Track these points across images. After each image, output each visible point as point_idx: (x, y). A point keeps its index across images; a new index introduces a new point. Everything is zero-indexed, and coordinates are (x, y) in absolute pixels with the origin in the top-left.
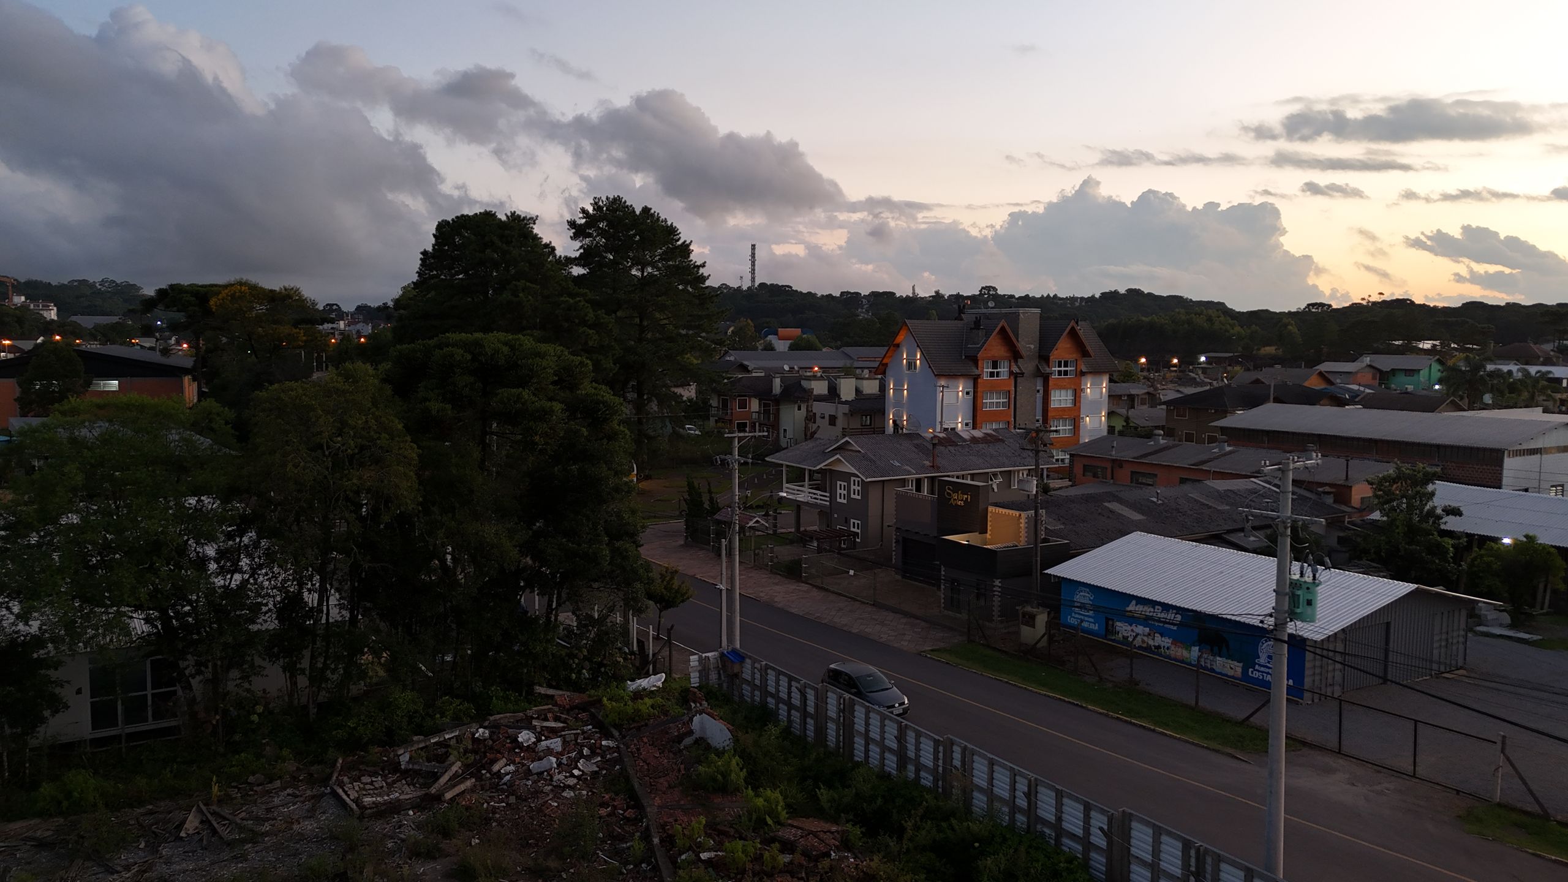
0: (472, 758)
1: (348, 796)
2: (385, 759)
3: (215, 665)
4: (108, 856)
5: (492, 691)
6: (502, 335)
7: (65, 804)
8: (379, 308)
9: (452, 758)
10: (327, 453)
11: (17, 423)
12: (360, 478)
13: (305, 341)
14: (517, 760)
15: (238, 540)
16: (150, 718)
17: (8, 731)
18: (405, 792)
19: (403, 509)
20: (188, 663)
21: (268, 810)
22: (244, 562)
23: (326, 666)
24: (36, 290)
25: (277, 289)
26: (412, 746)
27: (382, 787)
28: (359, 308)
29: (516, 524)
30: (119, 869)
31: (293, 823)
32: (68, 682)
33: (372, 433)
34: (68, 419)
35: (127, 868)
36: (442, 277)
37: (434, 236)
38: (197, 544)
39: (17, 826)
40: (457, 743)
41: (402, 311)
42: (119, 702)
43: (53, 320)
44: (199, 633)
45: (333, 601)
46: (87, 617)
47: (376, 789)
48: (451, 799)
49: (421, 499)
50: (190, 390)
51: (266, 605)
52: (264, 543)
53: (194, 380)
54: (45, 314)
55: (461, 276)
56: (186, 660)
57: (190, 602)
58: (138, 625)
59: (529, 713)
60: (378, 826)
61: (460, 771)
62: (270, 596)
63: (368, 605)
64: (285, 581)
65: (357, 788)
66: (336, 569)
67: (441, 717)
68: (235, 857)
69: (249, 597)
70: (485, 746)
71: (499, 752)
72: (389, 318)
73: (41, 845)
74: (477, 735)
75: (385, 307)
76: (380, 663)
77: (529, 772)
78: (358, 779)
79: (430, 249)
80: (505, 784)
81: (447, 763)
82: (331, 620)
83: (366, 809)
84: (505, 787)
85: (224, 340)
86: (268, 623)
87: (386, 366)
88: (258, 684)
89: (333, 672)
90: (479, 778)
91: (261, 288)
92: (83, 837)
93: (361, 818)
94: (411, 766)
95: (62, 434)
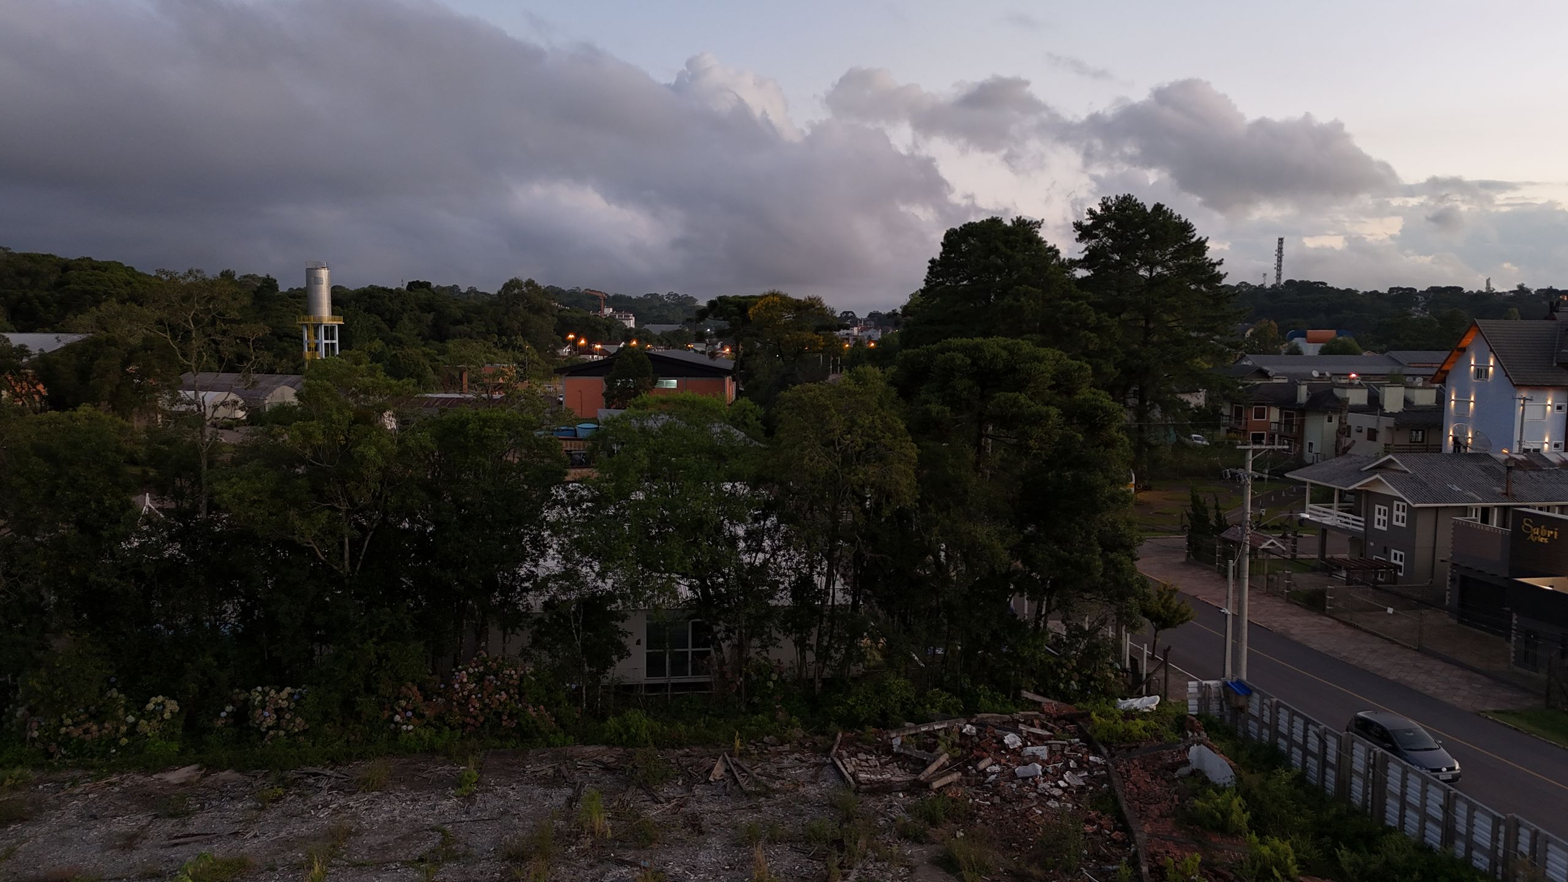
0: (959, 752)
1: (846, 769)
2: (879, 739)
3: (740, 633)
4: (654, 788)
5: (980, 690)
6: (1001, 340)
7: (625, 737)
8: (889, 315)
9: (940, 749)
10: (838, 449)
11: (603, 414)
12: (865, 474)
13: (824, 346)
14: (1003, 761)
15: (762, 523)
16: (690, 672)
17: (587, 669)
18: (895, 775)
19: (902, 505)
20: (720, 628)
21: (779, 770)
22: (767, 543)
23: (830, 646)
24: (621, 303)
25: (803, 299)
26: (904, 731)
27: (876, 766)
28: (871, 315)
29: (1008, 526)
30: (662, 800)
31: (799, 785)
32: (631, 633)
33: (878, 432)
34: (640, 411)
35: (668, 800)
36: (948, 284)
37: (942, 244)
38: (730, 523)
39: (590, 749)
40: (946, 735)
41: (909, 318)
42: (667, 656)
43: (631, 328)
44: (729, 603)
45: (838, 585)
46: (646, 580)
47: (871, 767)
48: (938, 789)
49: (919, 496)
50: (730, 388)
51: (783, 583)
52: (783, 527)
53: (733, 380)
54: (626, 323)
55: (965, 283)
56: (719, 625)
57: (723, 575)
58: (684, 591)
59: (1016, 716)
60: (871, 802)
61: (948, 763)
62: (786, 576)
63: (869, 592)
64: (799, 563)
65: (854, 763)
66: (841, 556)
67: (932, 708)
68: (751, 807)
69: (769, 576)
70: (972, 742)
71: (985, 751)
72: (897, 324)
73: (607, 769)
74: (964, 731)
75: (894, 314)
76: (877, 649)
77: (1013, 776)
78: (855, 755)
79: (937, 257)
80: (990, 783)
81: (935, 753)
82: (836, 603)
83: (862, 784)
84: (990, 786)
85: (758, 345)
86: (783, 600)
87: (892, 369)
88: (774, 654)
89: (837, 650)
90: (966, 773)
91: (789, 298)
92: (637, 768)
93: (857, 792)
94: (902, 751)
95: (635, 424)
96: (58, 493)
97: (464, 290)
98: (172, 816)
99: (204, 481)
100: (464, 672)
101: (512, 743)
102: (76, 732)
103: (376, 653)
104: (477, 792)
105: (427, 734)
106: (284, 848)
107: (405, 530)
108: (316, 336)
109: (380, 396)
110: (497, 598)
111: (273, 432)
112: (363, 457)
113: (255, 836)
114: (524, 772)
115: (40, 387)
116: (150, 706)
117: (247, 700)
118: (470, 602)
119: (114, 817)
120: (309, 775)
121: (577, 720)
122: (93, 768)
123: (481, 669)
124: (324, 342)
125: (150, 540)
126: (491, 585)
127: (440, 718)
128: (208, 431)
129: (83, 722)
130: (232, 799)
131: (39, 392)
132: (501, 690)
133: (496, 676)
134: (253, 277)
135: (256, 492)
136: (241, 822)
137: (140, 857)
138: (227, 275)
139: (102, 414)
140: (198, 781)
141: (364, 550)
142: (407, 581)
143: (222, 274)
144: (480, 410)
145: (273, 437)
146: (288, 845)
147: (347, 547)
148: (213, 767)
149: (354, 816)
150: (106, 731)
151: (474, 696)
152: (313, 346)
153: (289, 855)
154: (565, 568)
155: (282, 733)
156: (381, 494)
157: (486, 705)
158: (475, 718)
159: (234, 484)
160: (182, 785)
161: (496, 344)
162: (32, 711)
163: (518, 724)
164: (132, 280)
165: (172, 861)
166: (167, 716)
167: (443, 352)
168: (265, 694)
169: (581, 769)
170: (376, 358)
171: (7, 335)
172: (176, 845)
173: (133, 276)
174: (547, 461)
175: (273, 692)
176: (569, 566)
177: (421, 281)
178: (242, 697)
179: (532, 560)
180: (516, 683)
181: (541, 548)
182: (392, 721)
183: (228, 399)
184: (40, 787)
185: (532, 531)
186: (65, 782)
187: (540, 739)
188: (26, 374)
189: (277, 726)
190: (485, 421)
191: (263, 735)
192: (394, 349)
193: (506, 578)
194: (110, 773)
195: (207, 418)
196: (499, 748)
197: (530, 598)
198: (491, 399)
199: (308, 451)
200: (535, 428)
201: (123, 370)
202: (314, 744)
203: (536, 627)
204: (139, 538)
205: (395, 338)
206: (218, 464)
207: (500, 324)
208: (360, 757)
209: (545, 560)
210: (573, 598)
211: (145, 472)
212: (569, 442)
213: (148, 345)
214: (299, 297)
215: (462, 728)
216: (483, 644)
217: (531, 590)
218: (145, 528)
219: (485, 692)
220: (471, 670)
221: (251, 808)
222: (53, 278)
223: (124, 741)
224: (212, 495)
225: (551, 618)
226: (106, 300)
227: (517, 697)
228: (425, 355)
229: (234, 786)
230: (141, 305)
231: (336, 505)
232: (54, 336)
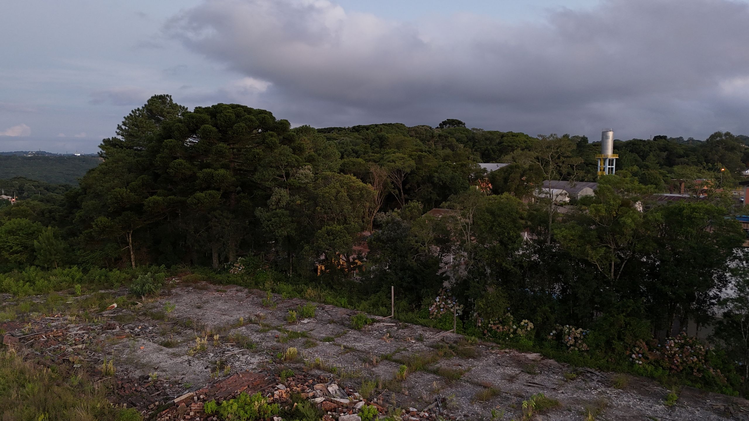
96: (494, 228)
97: (686, 139)
98: (528, 373)
99: (550, 229)
100: (672, 341)
101: (699, 385)
102: (494, 328)
103: (624, 321)
104: (676, 406)
105: (650, 368)
106: (576, 403)
107: (643, 262)
108: (604, 164)
109: (635, 193)
110: (694, 305)
111: (582, 208)
112: (624, 223)
113: (563, 393)
114: (706, 403)
115: (490, 185)
116: (522, 323)
117: (562, 330)
118: (678, 305)
119: (506, 366)
120: (588, 372)
121: (742, 383)
122: (499, 344)
123: (683, 341)
124: (608, 167)
125: (526, 251)
126: (691, 298)
127: (657, 361)
128: (553, 206)
129: (497, 324)
130: (553, 373)
131: (489, 187)
132: (694, 355)
133: (691, 347)
134: (577, 137)
135: (572, 235)
136: (557, 384)
137: (515, 386)
138: (566, 136)
139: (512, 196)
140: (540, 361)
141: (622, 269)
142: (643, 288)
143: (564, 136)
144: (692, 203)
145: (581, 210)
146: (577, 401)
147: (613, 267)
148: (546, 356)
149: (609, 398)
150: (505, 329)
151: (677, 355)
152: (602, 169)
153: (578, 407)
154: (739, 295)
155: (576, 349)
156: (632, 243)
157: (684, 361)
158: (677, 366)
159: (563, 231)
160: (533, 360)
161: (705, 167)
162: (479, 315)
163: (703, 376)
164: (527, 140)
165: (527, 392)
166: (529, 329)
167: (670, 172)
168: (570, 329)
169: (743, 412)
170: (635, 174)
171: (480, 164)
172: (530, 386)
173: (527, 139)
174: (731, 234)
175: (573, 329)
176: (742, 295)
177: (661, 135)
178: (560, 328)
179: (717, 288)
180: (704, 354)
181: (725, 283)
182: (631, 357)
183: (563, 192)
184: (481, 346)
185: (719, 272)
186: (489, 347)
187: (717, 388)
188: (485, 180)
189: (574, 345)
190: (694, 209)
191: (568, 348)
192: (644, 171)
193: (701, 295)
194: (506, 348)
195: (553, 200)
196: (691, 386)
197: (715, 309)
198: (698, 198)
199: (597, 218)
200: (725, 215)
201: (521, 179)
202: (591, 358)
203: (718, 325)
204: (522, 250)
205: (645, 165)
206: (556, 221)
207: (706, 157)
208: (614, 370)
209: (726, 289)
210: (743, 313)
211: (526, 223)
212: (746, 225)
213: (531, 168)
214: (598, 145)
215: (670, 370)
216: (684, 329)
217: (716, 304)
218: (525, 246)
219: (684, 354)
220: (676, 341)
221: (561, 379)
222: (498, 141)
223: (512, 336)
224: (553, 235)
225: (728, 322)
226: (516, 149)
227: (703, 361)
228: (661, 173)
229: (554, 367)
230: (530, 151)
231: (609, 245)
232: (496, 164)
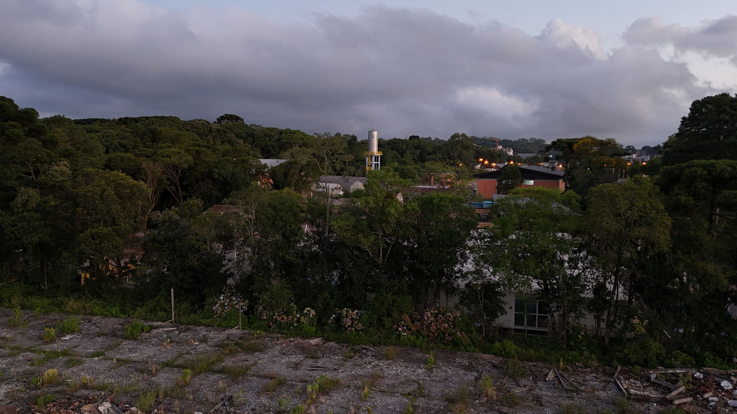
0: (691, 387)
1: (623, 386)
2: (643, 373)
3: (564, 309)
4: (518, 379)
5: (706, 354)
6: (727, 161)
7: (503, 352)
8: (655, 148)
9: (680, 383)
10: (623, 218)
11: (496, 197)
12: (639, 232)
13: (615, 164)
14: (720, 395)
15: (578, 254)
16: (537, 326)
17: (485, 318)
18: (652, 393)
19: (661, 249)
20: (553, 306)
21: (584, 381)
22: (580, 265)
23: (615, 321)
24: (506, 143)
25: (604, 140)
26: (658, 371)
27: (640, 387)
28: (644, 148)
29: (728, 266)
30: (521, 385)
31: (595, 390)
32: (507, 303)
33: (647, 210)
34: (515, 196)
35: (525, 386)
36: (693, 130)
37: (690, 109)
38: (560, 254)
39: (486, 356)
40: (684, 376)
41: (667, 149)
42: (525, 316)
43: (511, 155)
44: (558, 293)
45: (621, 289)
46: (516, 278)
47: (637, 387)
48: (678, 404)
49: (671, 246)
50: (562, 185)
51: (589, 286)
52: (590, 257)
53: (564, 181)
54: (509, 153)
55: (704, 129)
56: (553, 304)
57: (556, 279)
58: (535, 285)
59: (729, 372)
60: (637, 405)
61: (684, 392)
62: (591, 282)
63: (639, 295)
64: (598, 276)
65: (627, 383)
66: (623, 275)
67: (675, 361)
68: (568, 397)
69: (581, 281)
70: (700, 383)
71: (709, 388)
72: (660, 153)
73: (494, 366)
74: (695, 375)
75: (659, 147)
76: (642, 325)
77: (726, 405)
78: (628, 379)
79: (687, 116)
80: (711, 406)
81: (676, 385)
82: (619, 299)
83: (631, 395)
84: (711, 408)
85: (578, 163)
86: (588, 294)
87: (657, 177)
88: (582, 322)
89: (619, 324)
90: (695, 398)
91: (597, 139)
92: (509, 368)
93: (629, 398)
94: (656, 381)
95: (512, 202)
96: (276, 223)
97: (433, 139)
98: (312, 358)
99: (327, 220)
100: (429, 312)
101: (450, 347)
102: (279, 319)
103: (392, 299)
104: (434, 368)
105: (412, 338)
106: (354, 379)
107: (405, 246)
108: (371, 160)
109: (397, 186)
110: (444, 280)
111: (354, 201)
112: (389, 212)
113: (343, 372)
114: (455, 362)
115: (271, 180)
116: (305, 311)
117: (340, 313)
118: (432, 280)
119: (291, 355)
120: (364, 349)
121: (480, 341)
122: (284, 334)
123: (437, 311)
124: (374, 163)
125: (307, 243)
126: (442, 274)
127: (418, 331)
128: (330, 199)
129: (282, 315)
130: (334, 354)
131: (270, 182)
132: (445, 322)
133: (443, 315)
134: (348, 135)
135: (347, 226)
136: (337, 364)
137: (300, 373)
138: (338, 135)
139: (292, 191)
140: (322, 345)
141: (388, 253)
142: (405, 269)
143: (336, 135)
144: (439, 194)
145: (354, 203)
146: (355, 377)
147: (381, 251)
148: (327, 340)
149: (381, 370)
150: (289, 319)
151: (433, 324)
152: (370, 164)
153: (355, 382)
154: (476, 269)
155: (353, 329)
156: (396, 230)
157: (438, 328)
158: (433, 333)
159: (339, 222)
160: (316, 345)
161: (448, 163)
162: (264, 308)
163: (453, 339)
164: (303, 137)
165: (311, 376)
166: (311, 316)
167: (423, 167)
168: (347, 312)
169: (482, 364)
170: (396, 170)
171: (260, 160)
172: (313, 370)
173: (304, 136)
174: (469, 218)
175: (350, 311)
176: (478, 268)
177: (415, 135)
178: (339, 312)
179: (460, 264)
180: (452, 320)
181: (465, 259)
182: (398, 330)
183: (338, 187)
184: (266, 339)
185: (461, 250)
186: (275, 338)
187: (463, 348)
188: (266, 175)
189: (351, 326)
190: (441, 198)
191: (346, 329)
192: (403, 166)
193: (449, 271)
194: (290, 337)
195: (330, 194)
196: (444, 349)
197: (459, 281)
198: (444, 189)
199: (367, 209)
200: (463, 202)
201: (300, 174)
202: (366, 336)
203: (462, 295)
204: (304, 242)
205: (403, 161)
206: (333, 214)
207: (449, 154)
208: (384, 344)
209: (467, 264)
210: (479, 283)
211: (306, 216)
212: (479, 210)
213: (308, 164)
214: (365, 143)
215: (428, 337)
216: (438, 300)
217: (460, 278)
218: (306, 238)
219: (438, 322)
220: (432, 311)
221: (341, 360)
222: (276, 137)
223: (295, 324)
224: (330, 226)
225: (469, 292)
226: (294, 146)
227: (452, 326)
228: (416, 168)
229: (335, 349)
230: (306, 148)
231: (378, 233)
232: (276, 160)
